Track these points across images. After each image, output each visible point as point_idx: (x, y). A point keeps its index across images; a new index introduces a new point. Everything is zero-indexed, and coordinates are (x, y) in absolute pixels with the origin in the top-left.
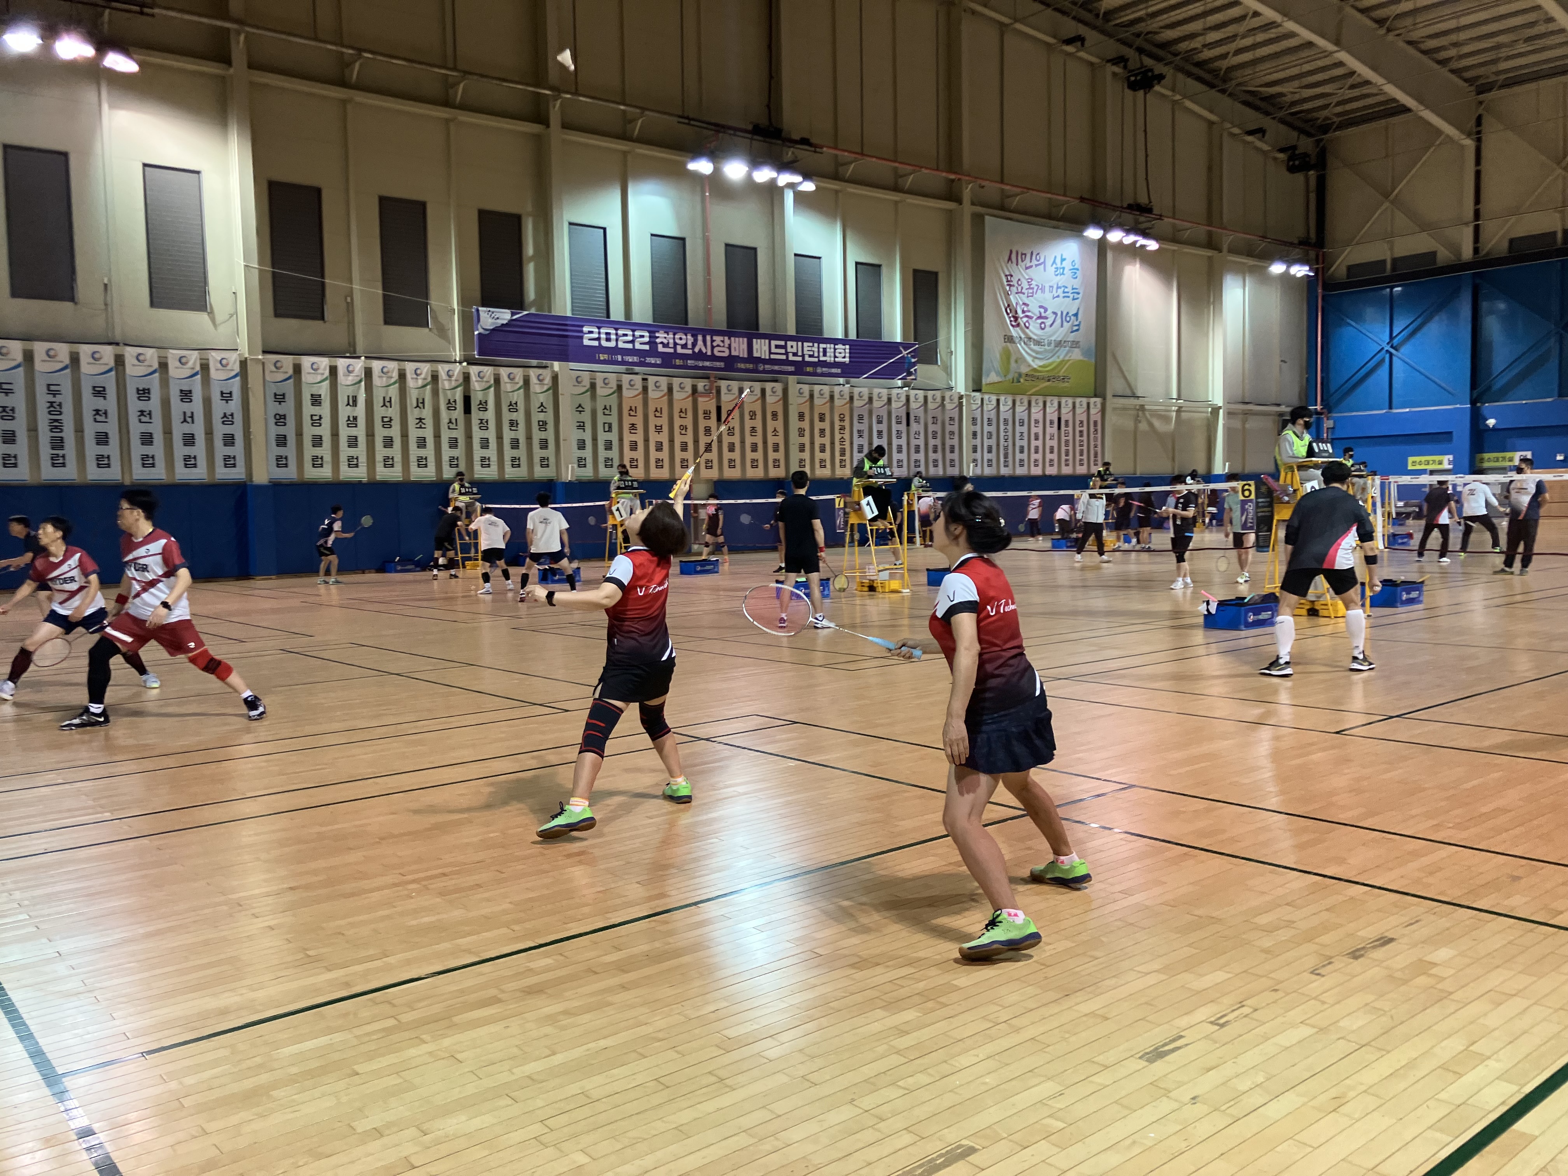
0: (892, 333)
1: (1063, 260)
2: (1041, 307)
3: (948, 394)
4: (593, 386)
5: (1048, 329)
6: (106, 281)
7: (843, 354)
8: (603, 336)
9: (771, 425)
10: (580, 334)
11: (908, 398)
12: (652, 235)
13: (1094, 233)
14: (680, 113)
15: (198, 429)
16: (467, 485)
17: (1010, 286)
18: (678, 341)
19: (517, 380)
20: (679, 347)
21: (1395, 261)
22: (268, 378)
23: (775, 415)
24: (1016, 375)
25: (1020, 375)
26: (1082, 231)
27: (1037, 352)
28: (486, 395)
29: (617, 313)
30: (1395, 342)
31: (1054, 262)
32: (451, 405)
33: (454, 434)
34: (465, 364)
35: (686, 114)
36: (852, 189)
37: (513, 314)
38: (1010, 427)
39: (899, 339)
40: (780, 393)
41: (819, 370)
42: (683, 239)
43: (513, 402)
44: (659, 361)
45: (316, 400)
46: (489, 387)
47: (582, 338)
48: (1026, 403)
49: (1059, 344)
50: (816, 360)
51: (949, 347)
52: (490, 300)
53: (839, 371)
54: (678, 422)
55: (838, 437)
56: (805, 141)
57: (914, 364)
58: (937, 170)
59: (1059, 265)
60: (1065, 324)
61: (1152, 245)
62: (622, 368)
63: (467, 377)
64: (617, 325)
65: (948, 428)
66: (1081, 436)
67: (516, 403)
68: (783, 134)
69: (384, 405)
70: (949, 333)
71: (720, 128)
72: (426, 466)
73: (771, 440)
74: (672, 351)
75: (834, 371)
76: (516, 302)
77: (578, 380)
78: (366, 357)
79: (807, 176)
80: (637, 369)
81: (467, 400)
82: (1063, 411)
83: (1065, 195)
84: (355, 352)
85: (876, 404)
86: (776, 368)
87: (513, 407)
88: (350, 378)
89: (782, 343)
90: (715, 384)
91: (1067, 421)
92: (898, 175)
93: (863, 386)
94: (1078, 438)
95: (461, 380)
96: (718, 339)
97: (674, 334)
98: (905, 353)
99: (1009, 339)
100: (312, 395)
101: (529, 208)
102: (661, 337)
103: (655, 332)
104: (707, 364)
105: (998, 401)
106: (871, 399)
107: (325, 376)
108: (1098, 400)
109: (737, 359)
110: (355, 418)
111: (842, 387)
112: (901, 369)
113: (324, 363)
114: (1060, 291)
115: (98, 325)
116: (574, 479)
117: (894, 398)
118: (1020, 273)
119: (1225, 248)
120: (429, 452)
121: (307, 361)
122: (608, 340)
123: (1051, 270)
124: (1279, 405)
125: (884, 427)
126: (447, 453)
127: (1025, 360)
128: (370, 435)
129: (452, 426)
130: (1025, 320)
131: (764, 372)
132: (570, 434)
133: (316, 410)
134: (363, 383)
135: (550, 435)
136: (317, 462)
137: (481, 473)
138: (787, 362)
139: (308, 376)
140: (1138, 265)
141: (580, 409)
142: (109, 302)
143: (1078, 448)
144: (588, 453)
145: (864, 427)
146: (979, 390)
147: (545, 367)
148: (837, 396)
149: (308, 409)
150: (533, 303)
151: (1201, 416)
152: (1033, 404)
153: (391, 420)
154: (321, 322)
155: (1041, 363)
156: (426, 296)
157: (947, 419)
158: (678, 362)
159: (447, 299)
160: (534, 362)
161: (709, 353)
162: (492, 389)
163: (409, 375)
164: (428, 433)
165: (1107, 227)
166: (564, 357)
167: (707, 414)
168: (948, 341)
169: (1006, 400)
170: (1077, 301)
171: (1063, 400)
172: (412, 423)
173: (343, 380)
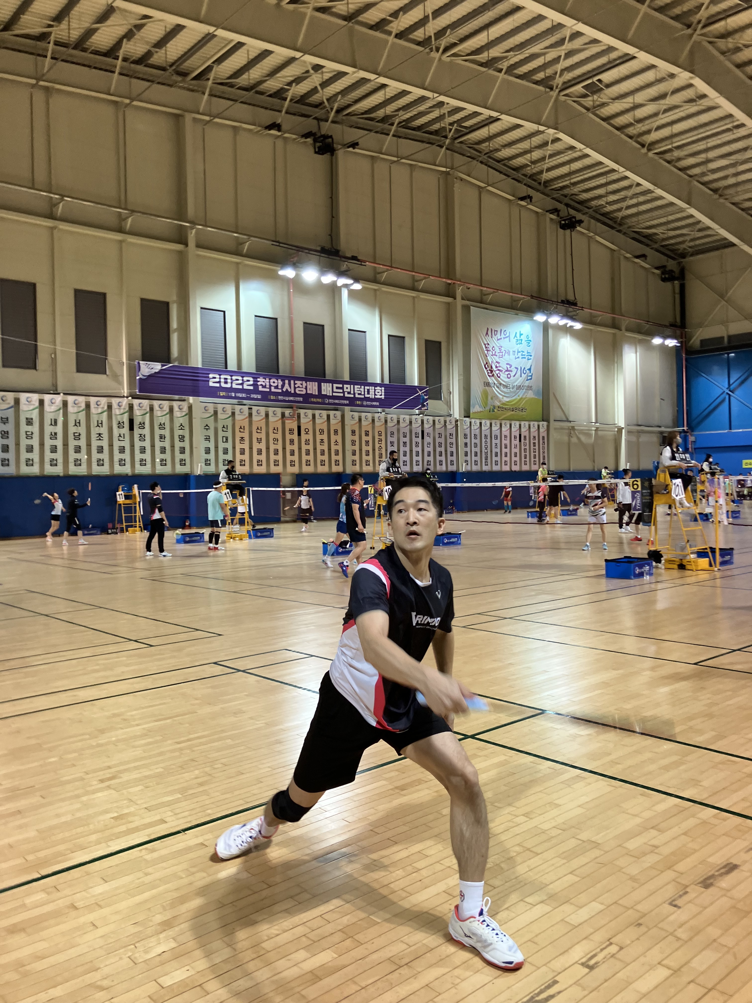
0: (413, 380)
1: (521, 335)
2: (507, 364)
3: (448, 419)
4: (216, 413)
5: (512, 378)
7: (380, 393)
8: (222, 380)
9: (333, 438)
10: (207, 379)
11: (422, 422)
12: (256, 316)
13: (540, 318)
14: (274, 239)
17: (488, 350)
18: (272, 384)
19: (164, 409)
20: (273, 388)
21: (730, 337)
23: (336, 432)
24: (492, 407)
25: (494, 407)
26: (533, 317)
27: (505, 393)
28: (144, 419)
29: (232, 365)
30: (732, 387)
31: (516, 336)
32: (120, 425)
33: (122, 444)
34: (130, 398)
35: (277, 240)
36: (385, 289)
37: (163, 366)
38: (489, 440)
39: (416, 385)
40: (339, 417)
41: (364, 403)
42: (276, 319)
43: (162, 423)
44: (259, 397)
45: (29, 422)
46: (147, 413)
47: (208, 381)
48: (499, 425)
49: (519, 387)
50: (363, 397)
51: (449, 389)
52: (147, 357)
54: (272, 436)
55: (377, 445)
56: (354, 258)
57: (427, 400)
58: (440, 277)
59: (518, 338)
60: (523, 375)
61: (578, 326)
62: (235, 401)
63: (131, 407)
64: (232, 373)
65: (449, 441)
66: (534, 446)
67: (164, 424)
68: (341, 253)
69: (76, 425)
70: (449, 380)
71: (300, 249)
72: (103, 465)
73: (333, 448)
74: (268, 390)
75: (374, 403)
76: (165, 358)
77: (206, 409)
78: (64, 394)
79: (357, 280)
80: (245, 402)
81: (131, 422)
82: (523, 430)
83: (521, 294)
84: (57, 390)
85: (402, 425)
86: (337, 401)
87: (162, 426)
88: (53, 407)
89: (341, 386)
90: (297, 412)
91: (525, 437)
92: (414, 280)
93: (393, 413)
94: (532, 447)
95: (127, 409)
96: (298, 383)
97: (270, 379)
98: (420, 393)
99: (488, 384)
100: (27, 419)
101: (175, 298)
102: (261, 381)
103: (257, 378)
104: (291, 398)
105: (481, 423)
106: (398, 422)
107: (35, 406)
108: (545, 423)
109: (312, 396)
110: (56, 434)
111: (380, 414)
112: (418, 403)
113: (35, 397)
114: (520, 354)
116: (202, 473)
117: (413, 421)
118: (493, 342)
119: (623, 328)
120: (105, 456)
121: (23, 397)
122: (226, 383)
123: (514, 341)
124: (660, 427)
125: (407, 440)
126: (117, 456)
127: (498, 398)
128: (66, 445)
129: (121, 439)
130: (497, 372)
131: (329, 404)
132: (200, 444)
133: (29, 428)
134: (61, 411)
135: (186, 445)
136: (29, 462)
137: (140, 470)
138: (344, 398)
139: (24, 406)
140: (569, 338)
143: (532, 454)
144: (212, 456)
145: (395, 439)
146: (468, 417)
147: (184, 400)
148: (376, 420)
149: (24, 428)
150: (176, 360)
151: (610, 435)
152: (503, 425)
153: (80, 435)
154: (34, 371)
155: (508, 400)
156: (105, 353)
157: (448, 435)
158: (272, 397)
159: (119, 356)
160: (177, 397)
161: (293, 392)
162: (148, 415)
163: (93, 406)
164: (105, 443)
165: (549, 315)
166: (196, 393)
167: (291, 431)
168: (448, 385)
169: (486, 423)
170: (530, 361)
171: (522, 423)
172: (94, 436)
173: (48, 408)
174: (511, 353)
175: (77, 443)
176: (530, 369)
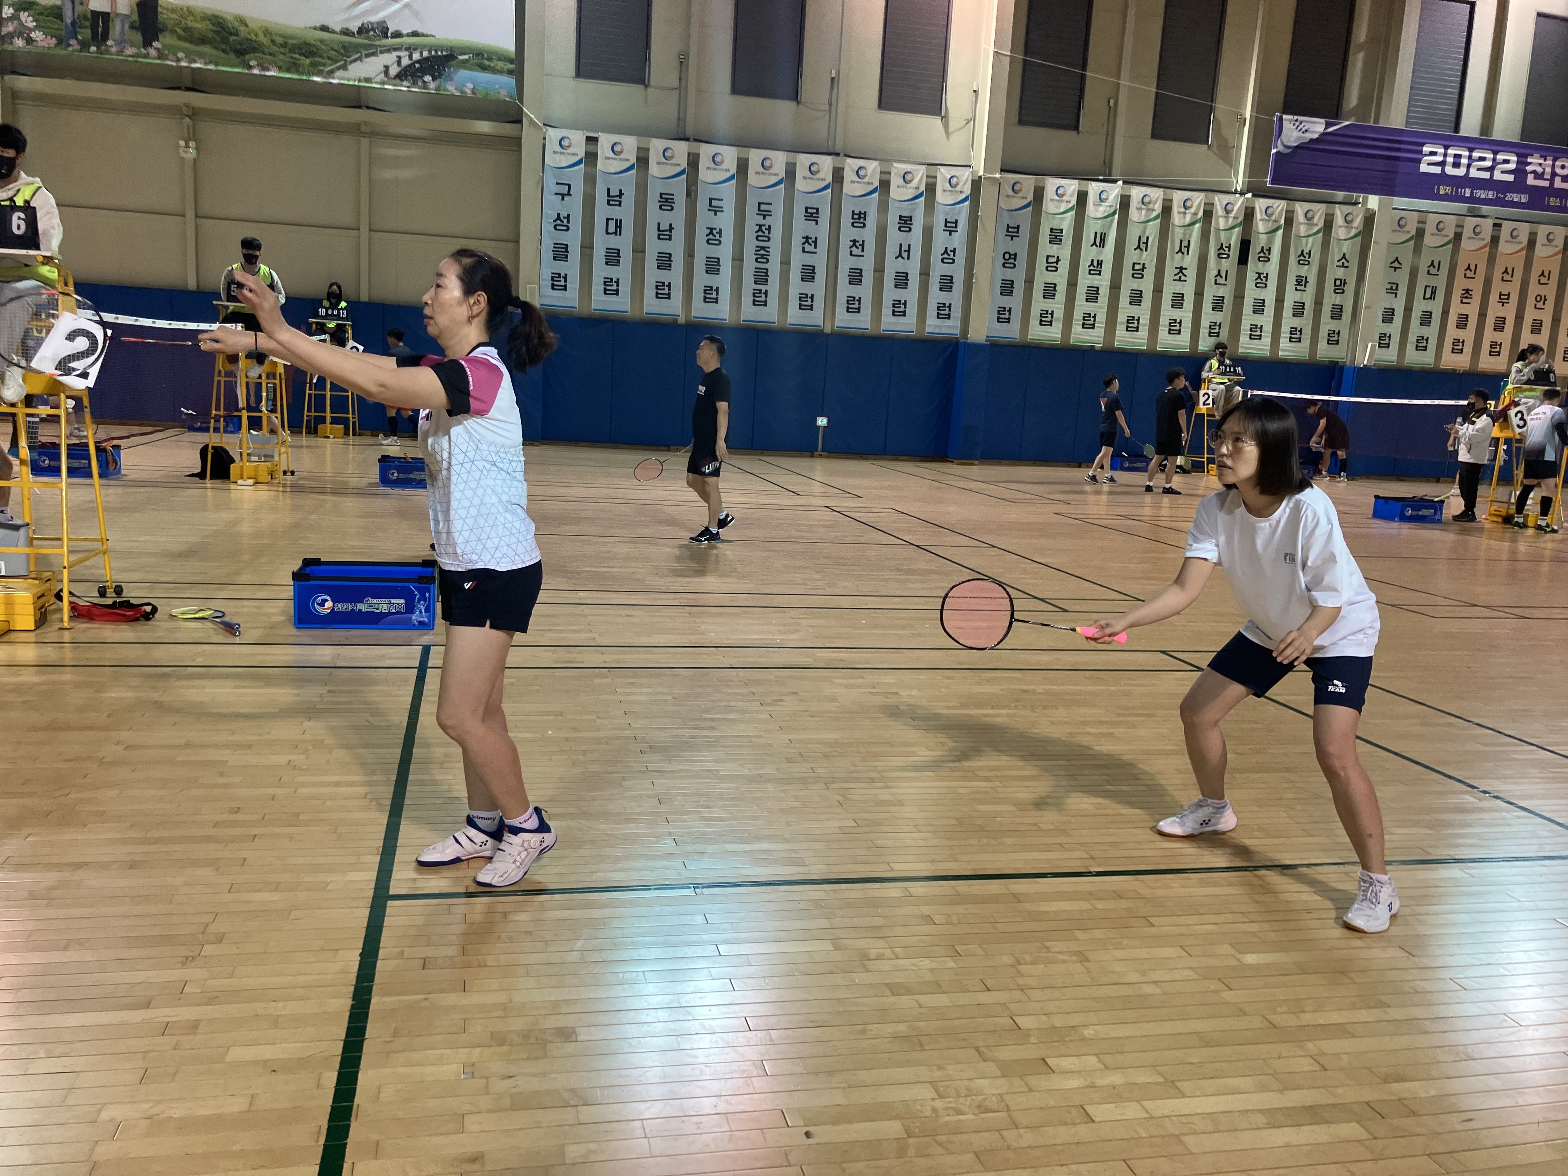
4: (1420, 234)
6: (833, 75)
10: (1418, 156)
12: (1540, 15)
15: (913, 268)
16: (1227, 362)
18: (1558, 170)
19: (1315, 220)
20: (1559, 180)
22: (1002, 205)
28: (1270, 241)
29: (1472, 124)
32: (1223, 251)
33: (1221, 291)
34: (1250, 195)
37: (1328, 125)
43: (1306, 251)
44: (1524, 199)
45: (1056, 236)
46: (1278, 229)
47: (1419, 161)
52: (1296, 106)
54: (1534, 290)
62: (1468, 208)
63: (1249, 214)
67: (1309, 253)
69: (1139, 247)
72: (1179, 332)
74: (1546, 184)
76: (1332, 108)
77: (1401, 224)
78: (1124, 182)
80: (1490, 210)
81: (1245, 246)
84: (1110, 175)
87: (1304, 258)
88: (1102, 209)
95: (1241, 218)
97: (1555, 160)
100: (1052, 229)
103: (1526, 156)
107: (1071, 205)
110: (1100, 263)
113: (1072, 186)
115: (820, 131)
116: (1371, 364)
120: (1186, 313)
121: (1051, 184)
122: (1456, 165)
126: (1208, 316)
128: (1115, 286)
129: (1220, 280)
132: (1375, 300)
133: (1054, 250)
134: (1116, 216)
135: (1347, 299)
136: (1046, 318)
137: (1247, 346)
139: (1050, 204)
141: (1396, 264)
142: (834, 102)
144: (1395, 329)
147: (1356, 203)
149: (1045, 248)
150: (1356, 111)
153: (1144, 267)
154: (1074, 133)
156: (1212, 99)
158: (1553, 201)
159: (1239, 104)
160: (1340, 195)
162: (1281, 232)
163: (1176, 208)
164: (1188, 289)
166: (1387, 188)
172: (1169, 272)
173: (1093, 210)
175: (1135, 284)
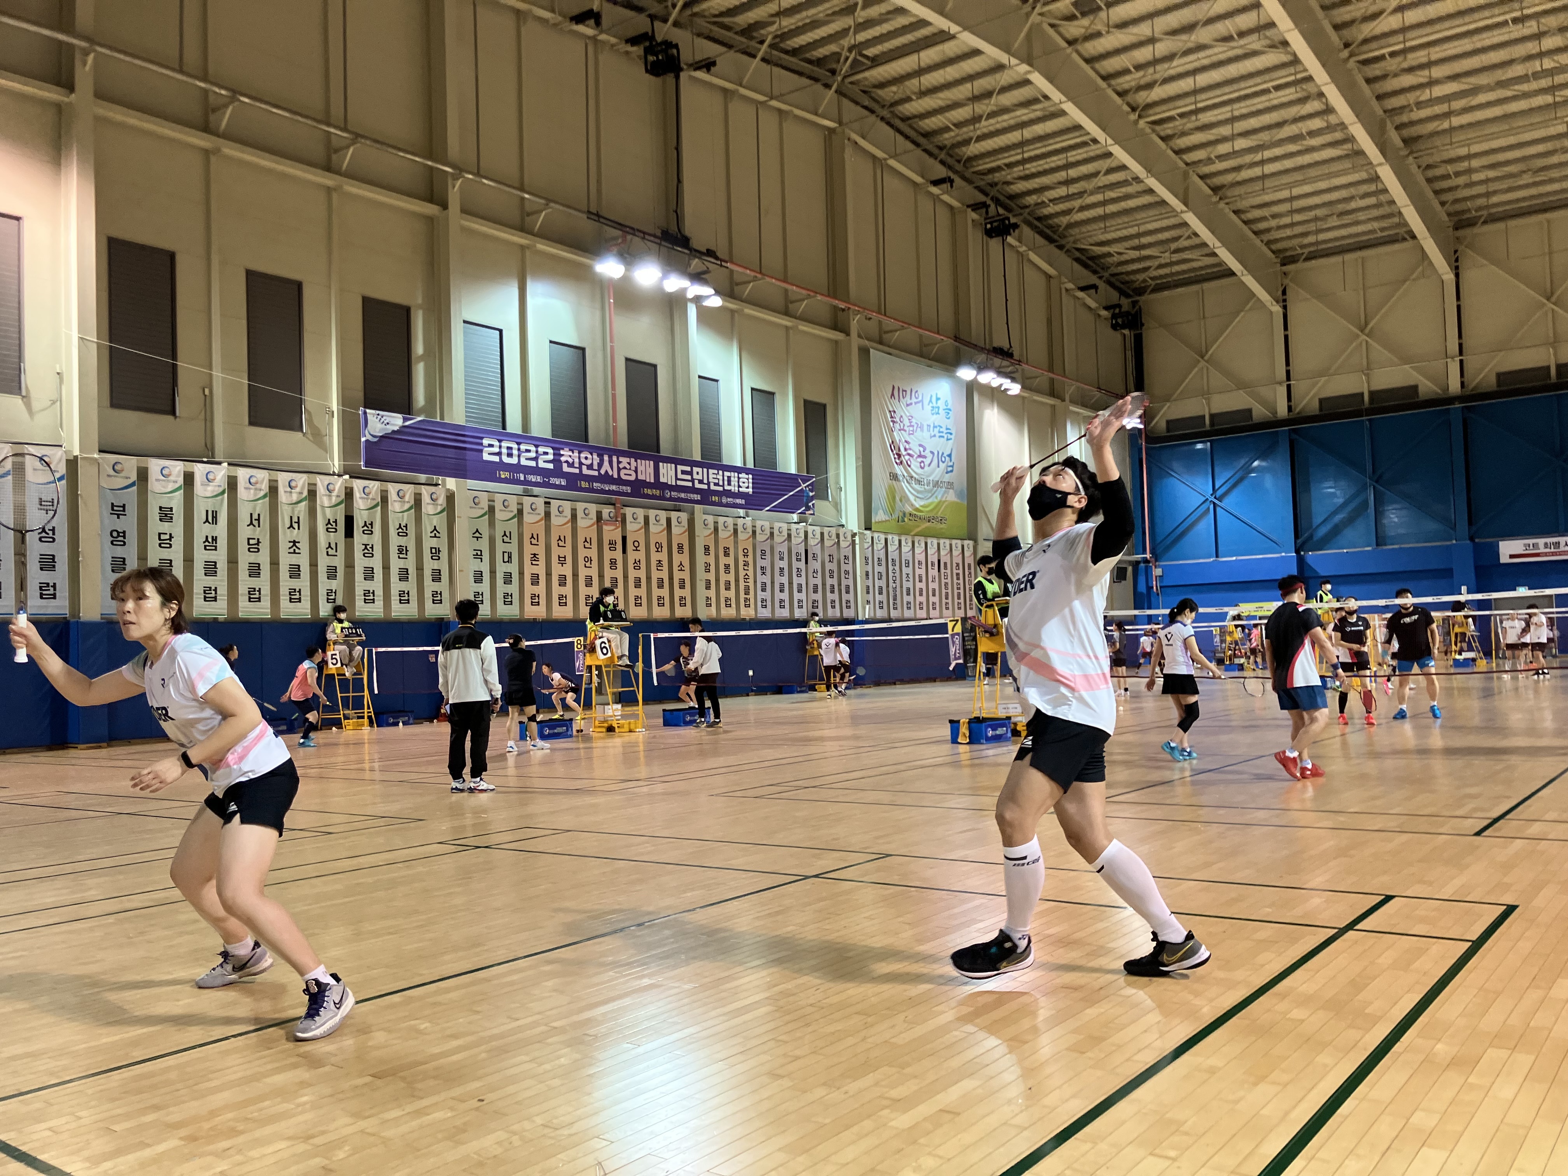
0: (787, 463)
1: (938, 399)
2: (920, 445)
3: (841, 531)
4: (492, 510)
5: (926, 468)
8: (504, 451)
9: (677, 558)
10: (480, 447)
11: (806, 533)
12: (551, 342)
13: (966, 373)
17: (893, 422)
18: (583, 461)
19: (407, 499)
20: (584, 468)
21: (1212, 416)
22: (104, 483)
23: (680, 547)
24: (901, 514)
25: (904, 514)
26: (954, 371)
27: (918, 492)
28: (371, 515)
29: (515, 424)
30: (1219, 493)
31: (931, 401)
32: (330, 526)
33: (333, 561)
34: (347, 477)
35: (594, 211)
36: (749, 311)
37: (405, 420)
38: (897, 568)
39: (793, 470)
40: (686, 524)
41: (724, 500)
42: (584, 350)
43: (403, 524)
44: (563, 482)
45: (166, 515)
46: (376, 506)
47: (481, 451)
48: (910, 544)
49: (936, 484)
50: (721, 489)
51: (837, 482)
52: (376, 402)
53: (743, 502)
54: (582, 553)
55: (742, 573)
56: (710, 253)
57: (812, 498)
58: (828, 296)
59: (934, 404)
60: (941, 464)
61: (1015, 389)
62: (519, 489)
63: (349, 494)
65: (844, 567)
66: (958, 579)
67: (406, 526)
68: (690, 244)
69: (251, 524)
70: (837, 468)
71: (625, 231)
72: (300, 600)
73: (677, 575)
74: (577, 471)
75: (739, 501)
77: (475, 502)
78: (229, 464)
79: (717, 291)
80: (536, 490)
81: (349, 520)
82: (943, 553)
83: (938, 333)
84: (214, 457)
85: (777, 539)
86: (683, 495)
87: (402, 531)
88: (209, 488)
90: (622, 511)
91: (945, 564)
92: (788, 300)
93: (763, 519)
94: (955, 581)
95: (343, 496)
96: (624, 460)
97: (580, 453)
98: (803, 486)
99: (895, 477)
100: (161, 508)
101: (420, 301)
103: (559, 449)
104: (614, 488)
105: (886, 540)
106: (772, 534)
107: (177, 485)
108: (971, 543)
109: (645, 484)
110: (215, 539)
111: (745, 520)
112: (800, 502)
113: (177, 468)
114: (936, 430)
117: (793, 533)
118: (902, 410)
119: (1067, 398)
120: (303, 583)
121: (155, 465)
122: (510, 455)
123: (928, 408)
125: (785, 564)
126: (324, 584)
127: (908, 500)
128: (233, 561)
129: (331, 552)
130: (907, 457)
131: (671, 499)
132: (466, 565)
133: (165, 527)
134: (226, 495)
135: (443, 565)
137: (363, 610)
138: (691, 490)
139: (156, 483)
140: (996, 410)
141: (477, 535)
143: (956, 591)
144: (485, 587)
145: (767, 563)
146: (868, 528)
147: (437, 485)
148: (740, 529)
149: (155, 526)
150: (424, 410)
152: (916, 544)
153: (259, 542)
154: (171, 418)
155: (922, 503)
156: (300, 390)
157: (842, 558)
158: (584, 484)
159: (326, 398)
160: (423, 478)
161: (615, 476)
162: (379, 508)
163: (282, 488)
164: (303, 561)
165: (981, 369)
166: (460, 472)
167: (612, 543)
168: (837, 475)
169: (893, 539)
170: (951, 442)
171: (942, 541)
172: (284, 546)
173: (200, 489)
174: (925, 428)
175: (253, 558)
176: (950, 456)
